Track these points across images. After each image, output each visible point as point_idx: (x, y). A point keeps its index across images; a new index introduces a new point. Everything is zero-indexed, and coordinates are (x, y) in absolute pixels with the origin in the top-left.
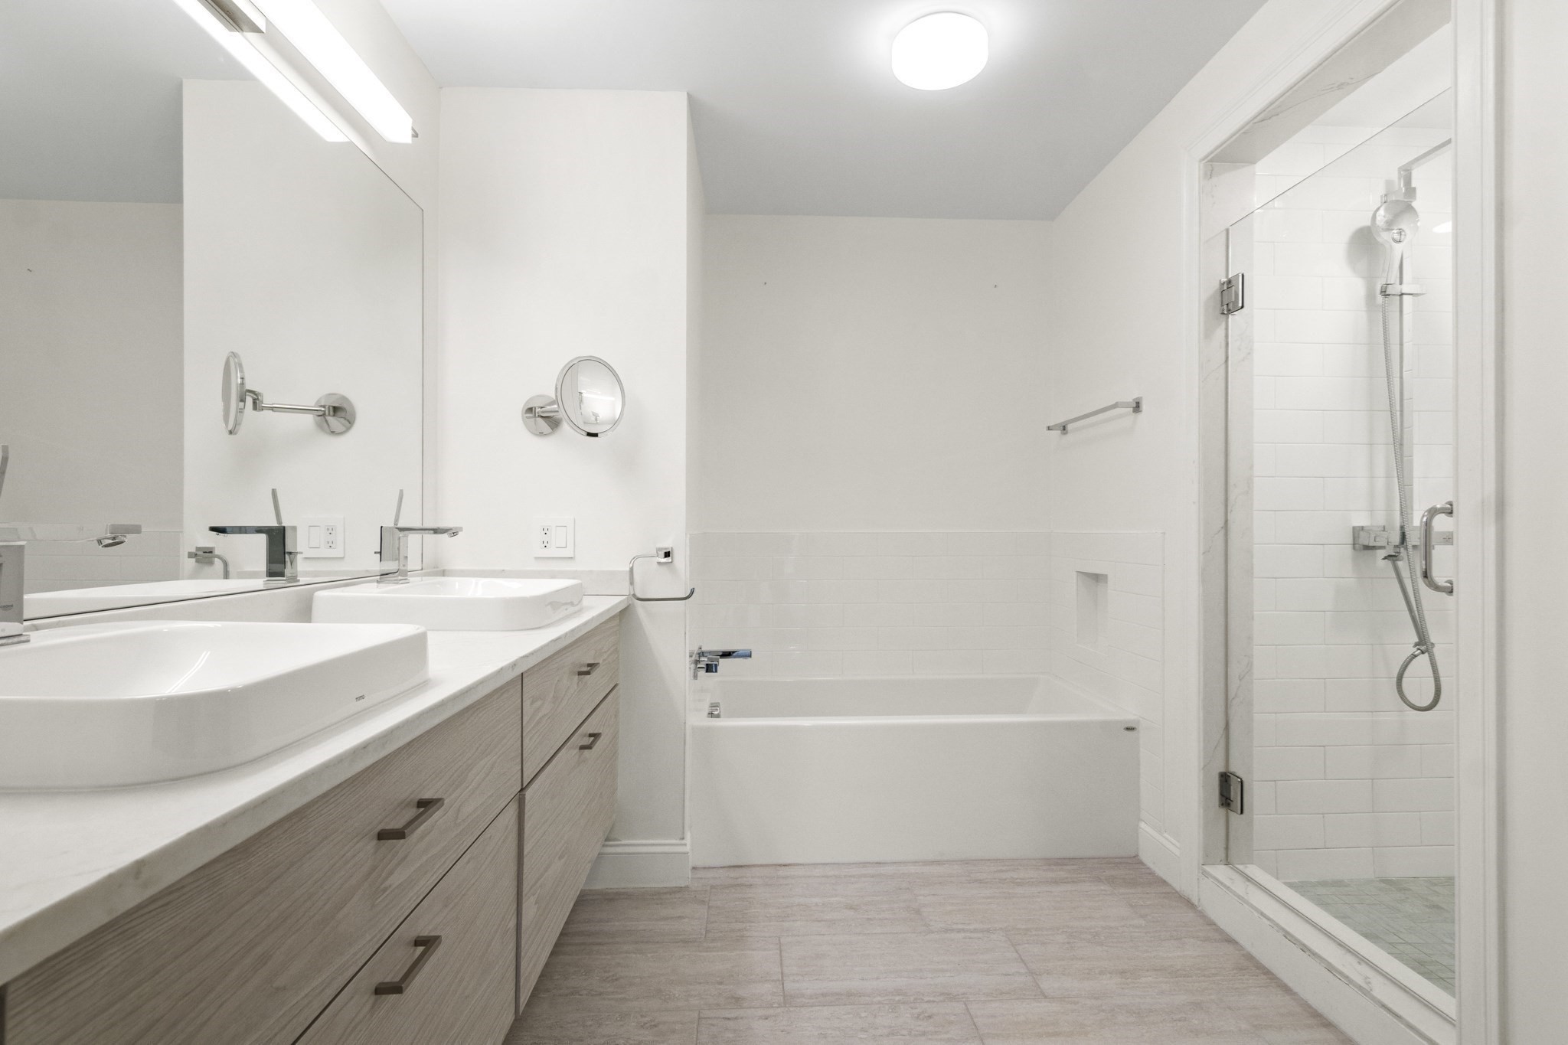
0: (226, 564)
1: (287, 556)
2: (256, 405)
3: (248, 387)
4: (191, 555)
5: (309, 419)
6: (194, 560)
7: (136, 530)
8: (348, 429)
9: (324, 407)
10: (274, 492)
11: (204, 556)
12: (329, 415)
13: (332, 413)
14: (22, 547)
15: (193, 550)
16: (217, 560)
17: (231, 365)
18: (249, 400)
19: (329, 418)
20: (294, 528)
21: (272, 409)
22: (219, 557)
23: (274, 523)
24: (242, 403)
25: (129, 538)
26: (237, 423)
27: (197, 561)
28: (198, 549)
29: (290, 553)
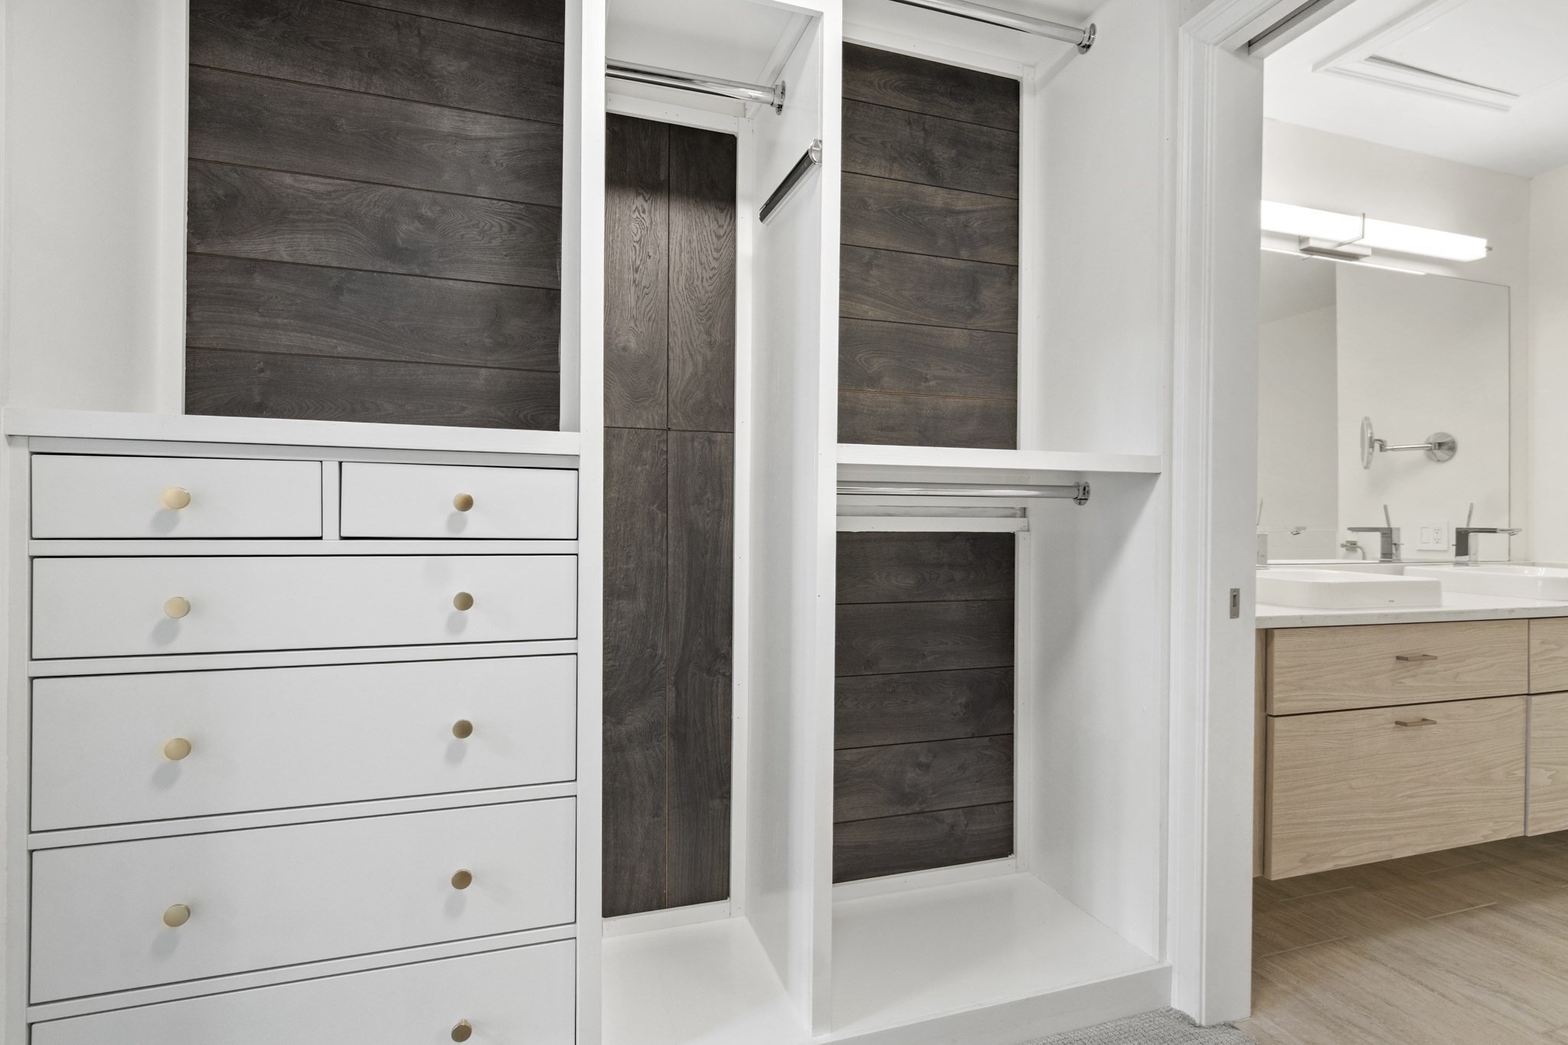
0: (1364, 553)
1: (1393, 547)
2: (1382, 448)
3: (1376, 437)
4: (1343, 546)
5: (1421, 452)
6: (1344, 549)
7: (1304, 528)
8: (1451, 457)
9: (1431, 444)
10: (1385, 507)
11: (1352, 546)
12: (1435, 449)
13: (1437, 447)
14: (1266, 535)
15: (1344, 543)
16: (1359, 550)
17: (1367, 423)
18: (1377, 446)
19: (1435, 451)
20: (1398, 529)
21: (1392, 449)
22: (1360, 547)
23: (1385, 526)
24: (1371, 449)
25: (1302, 532)
26: (1369, 462)
27: (1347, 550)
28: (1348, 542)
29: (1395, 544)
